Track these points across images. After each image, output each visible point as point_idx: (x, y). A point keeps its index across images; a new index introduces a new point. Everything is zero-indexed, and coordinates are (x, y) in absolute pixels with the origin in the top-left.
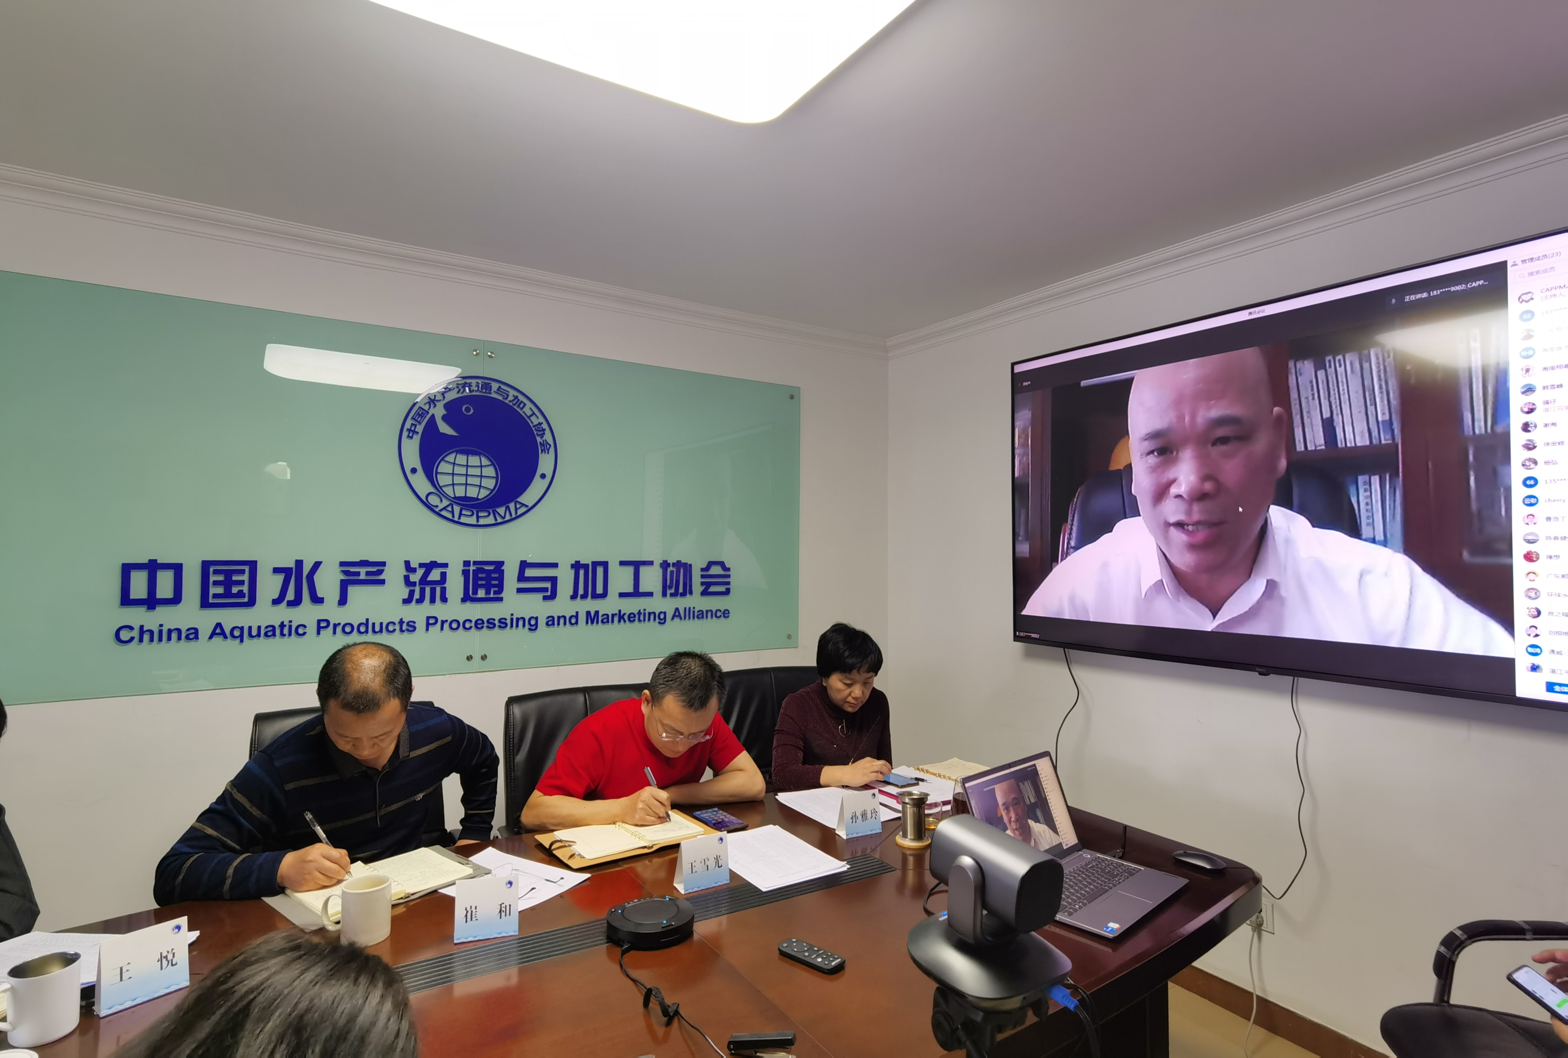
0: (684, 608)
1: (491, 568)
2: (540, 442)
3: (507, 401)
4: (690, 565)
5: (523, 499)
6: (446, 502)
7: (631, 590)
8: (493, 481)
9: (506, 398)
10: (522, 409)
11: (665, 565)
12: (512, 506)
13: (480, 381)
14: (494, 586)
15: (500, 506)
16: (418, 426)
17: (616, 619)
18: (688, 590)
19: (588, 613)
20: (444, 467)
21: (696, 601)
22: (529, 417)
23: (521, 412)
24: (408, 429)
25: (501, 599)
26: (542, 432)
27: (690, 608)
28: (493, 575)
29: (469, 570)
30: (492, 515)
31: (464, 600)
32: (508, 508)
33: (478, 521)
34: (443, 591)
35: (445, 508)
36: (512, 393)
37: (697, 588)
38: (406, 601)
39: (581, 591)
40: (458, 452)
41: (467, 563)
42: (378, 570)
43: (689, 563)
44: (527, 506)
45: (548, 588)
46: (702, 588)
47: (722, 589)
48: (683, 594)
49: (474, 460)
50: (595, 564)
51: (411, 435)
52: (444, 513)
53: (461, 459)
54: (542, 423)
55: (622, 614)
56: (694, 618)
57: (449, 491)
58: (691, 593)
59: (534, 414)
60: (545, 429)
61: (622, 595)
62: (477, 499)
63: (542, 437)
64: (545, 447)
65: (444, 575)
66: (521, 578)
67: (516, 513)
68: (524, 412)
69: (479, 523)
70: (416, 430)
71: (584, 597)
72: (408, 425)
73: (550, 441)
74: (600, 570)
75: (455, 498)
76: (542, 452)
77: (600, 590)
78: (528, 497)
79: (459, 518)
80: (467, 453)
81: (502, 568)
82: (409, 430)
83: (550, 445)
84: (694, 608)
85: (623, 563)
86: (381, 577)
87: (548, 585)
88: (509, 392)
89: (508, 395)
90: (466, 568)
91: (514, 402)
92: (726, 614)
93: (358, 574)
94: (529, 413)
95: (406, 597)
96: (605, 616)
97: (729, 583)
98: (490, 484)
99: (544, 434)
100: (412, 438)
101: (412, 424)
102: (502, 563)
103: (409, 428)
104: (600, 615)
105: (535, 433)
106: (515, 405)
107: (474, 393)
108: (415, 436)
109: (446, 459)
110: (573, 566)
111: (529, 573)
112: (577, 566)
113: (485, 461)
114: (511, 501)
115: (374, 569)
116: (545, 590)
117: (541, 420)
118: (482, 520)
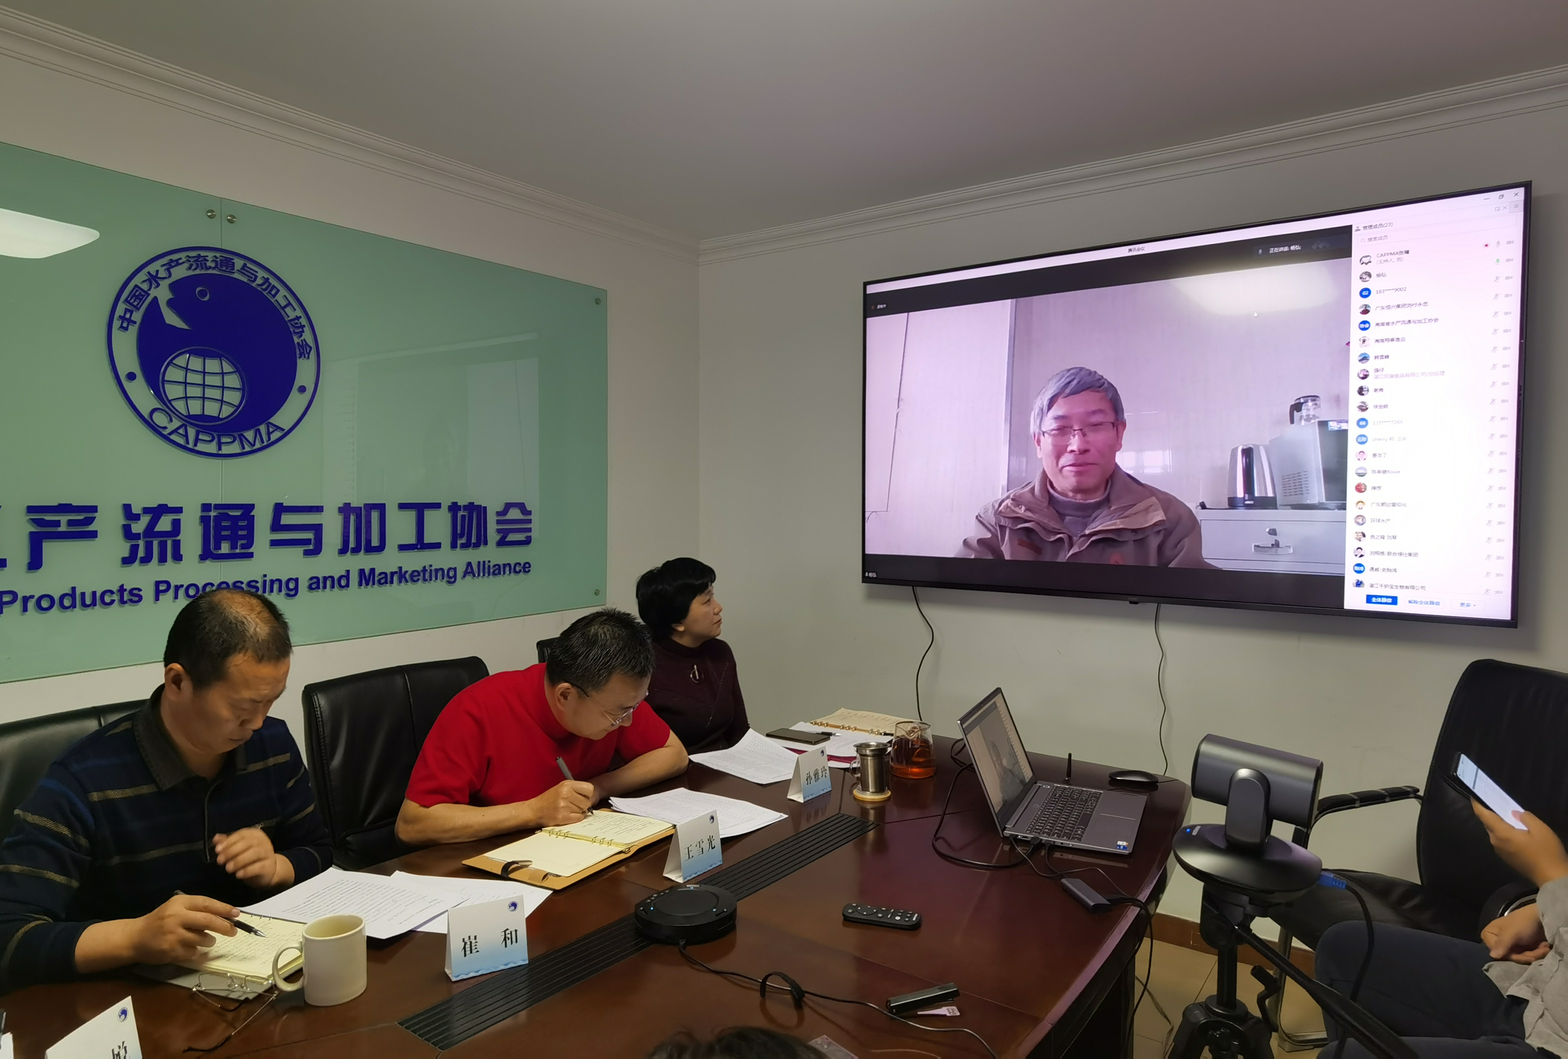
0: (477, 563)
1: (238, 513)
2: (298, 343)
3: (254, 285)
4: (485, 508)
5: (276, 420)
6: (176, 423)
7: (412, 540)
8: (239, 394)
9: (255, 280)
10: (274, 296)
11: (454, 508)
12: (263, 428)
13: (218, 255)
14: (242, 537)
15: (248, 429)
16: (134, 313)
17: (395, 578)
18: (482, 541)
19: (362, 571)
20: (173, 374)
21: (491, 553)
22: (283, 308)
23: (273, 300)
24: (120, 317)
25: (251, 555)
26: (301, 330)
27: (484, 562)
28: (241, 523)
29: (210, 516)
30: (238, 439)
31: (203, 557)
32: (258, 432)
34: (177, 545)
35: (175, 431)
36: (261, 274)
37: (493, 535)
38: (127, 561)
39: (352, 544)
40: (191, 353)
41: (206, 507)
42: (86, 518)
43: (483, 505)
44: (283, 430)
45: (310, 539)
46: (498, 537)
47: (521, 537)
48: (477, 545)
49: (213, 365)
50: (370, 507)
51: (125, 325)
52: (173, 437)
53: (196, 363)
54: (300, 317)
55: (404, 570)
56: (489, 575)
57: (180, 406)
58: (486, 543)
59: (289, 304)
60: (304, 326)
61: (403, 548)
62: (217, 418)
63: (301, 336)
64: (305, 350)
65: (176, 524)
66: (276, 526)
67: (269, 439)
68: (276, 300)
69: (220, 452)
70: (133, 318)
71: (356, 550)
72: (120, 312)
73: (310, 341)
74: (375, 515)
75: (190, 416)
76: (300, 357)
77: (375, 542)
78: (283, 417)
79: (195, 445)
80: (204, 355)
81: (252, 514)
82: (122, 318)
83: (311, 348)
84: (489, 562)
85: (403, 506)
86: (91, 528)
87: (309, 535)
88: (257, 272)
89: (256, 277)
90: (206, 514)
91: (264, 287)
92: (526, 568)
93: (57, 523)
94: (283, 303)
95: (126, 554)
96: (383, 576)
97: (529, 530)
98: (234, 397)
99: (303, 332)
100: (126, 329)
101: (126, 310)
102: (252, 507)
103: (122, 315)
104: (377, 573)
105: (291, 330)
106: (265, 290)
107: (210, 271)
108: (130, 327)
109: (174, 362)
110: (341, 510)
111: (287, 519)
112: (346, 510)
113: (227, 368)
114: (261, 424)
115: (80, 517)
116: (307, 542)
117: (299, 312)
118: (223, 447)
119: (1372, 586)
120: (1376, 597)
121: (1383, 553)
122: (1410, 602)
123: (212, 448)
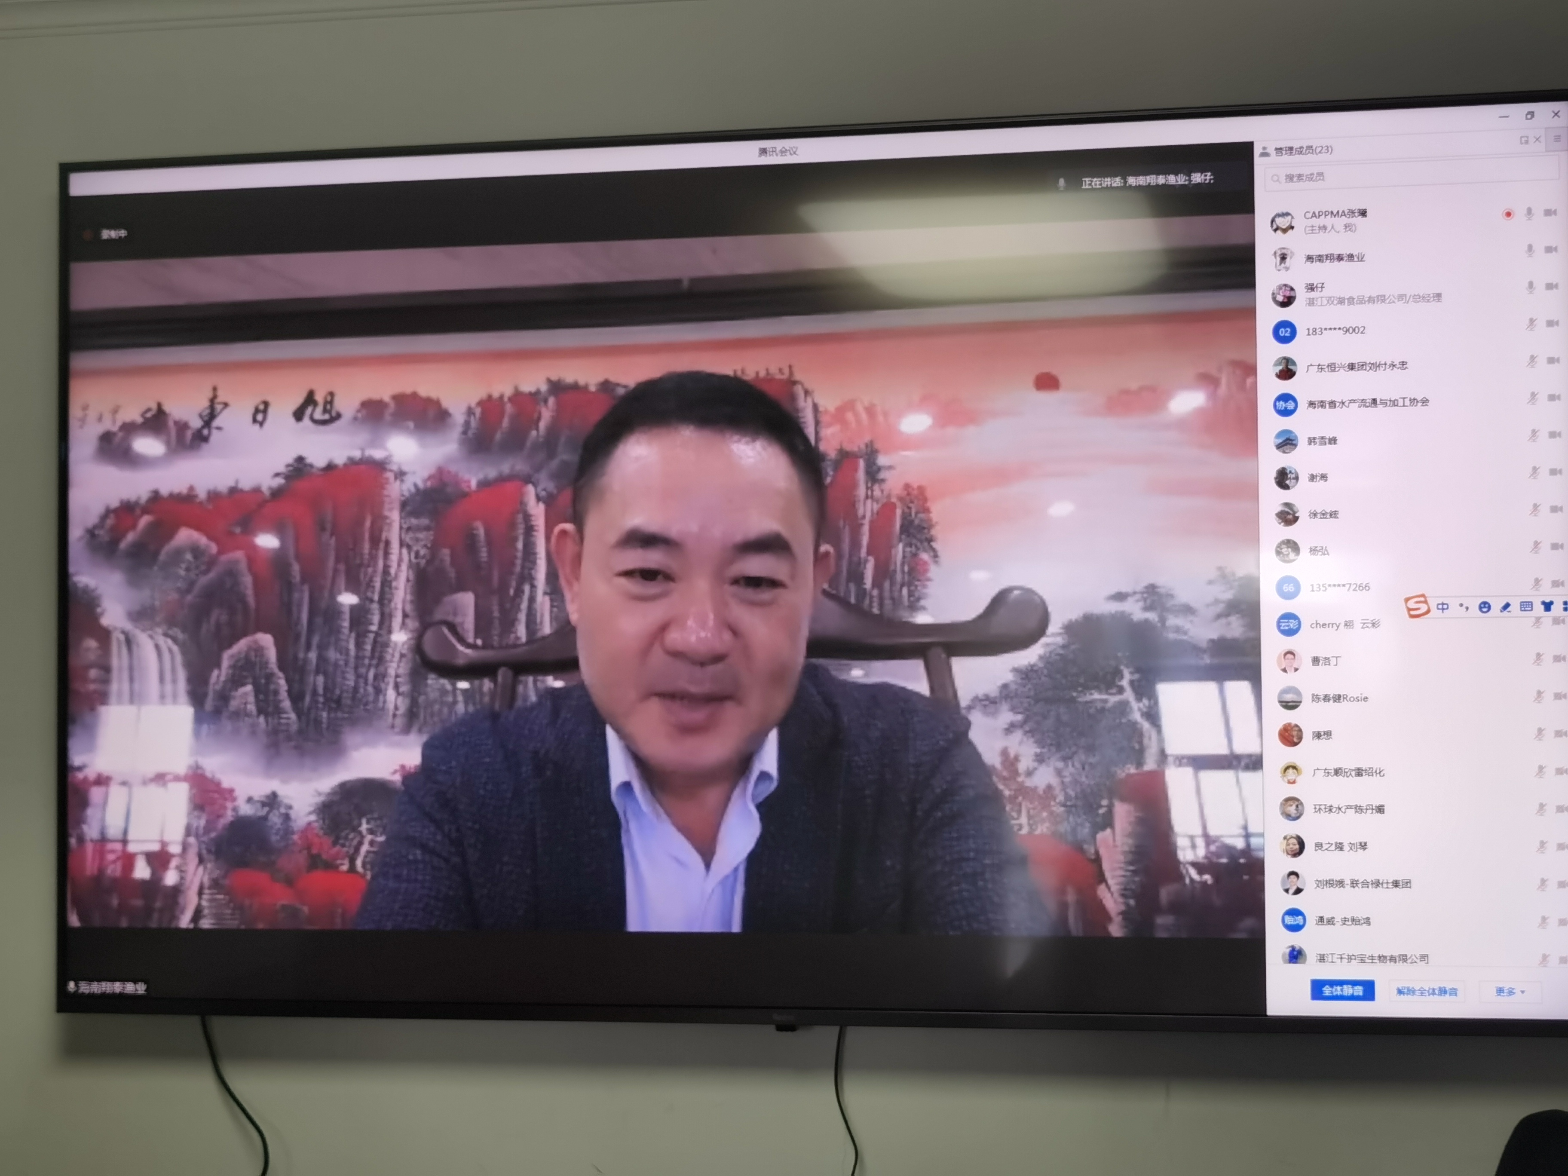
119: (1322, 959)
120: (1333, 983)
121: (1341, 883)
122: (1400, 992)
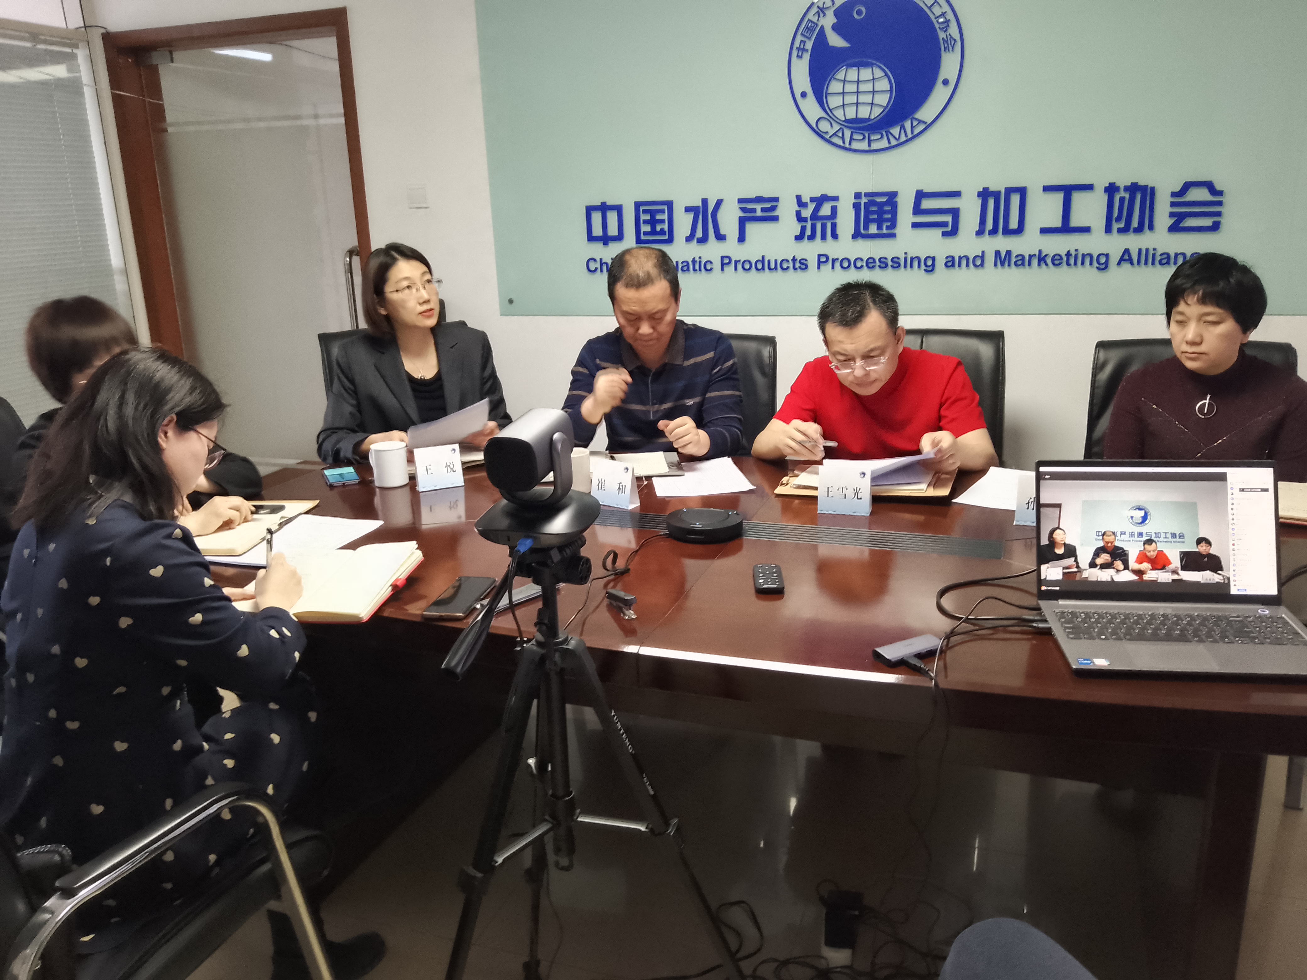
0: (1137, 250)
2: (943, 38)
4: (1153, 189)
5: (921, 115)
6: (836, 127)
7: (1058, 223)
8: (887, 96)
11: (1111, 189)
12: (908, 124)
14: (887, 220)
15: (893, 125)
16: (807, 43)
17: (1034, 261)
18: (1147, 225)
19: (997, 253)
20: (835, 87)
21: (1158, 240)
22: (930, 8)
23: (920, 3)
24: (797, 48)
25: (893, 236)
26: (946, 25)
27: (1147, 250)
28: (885, 208)
29: (860, 203)
30: (884, 137)
31: (855, 237)
32: (903, 127)
33: (869, 145)
34: (834, 226)
35: (835, 134)
37: (1163, 218)
38: (799, 238)
39: (989, 225)
40: (849, 66)
41: (858, 196)
42: (772, 206)
43: (1150, 185)
44: (925, 123)
45: (948, 222)
46: (1171, 221)
47: (1208, 222)
48: (1139, 230)
49: (866, 74)
50: (1009, 191)
51: (800, 54)
52: (834, 140)
53: (852, 74)
54: (947, 15)
55: (1043, 255)
56: (1153, 263)
57: (839, 114)
58: (1151, 228)
60: (949, 20)
61: (1044, 231)
62: (869, 119)
63: (946, 31)
64: (950, 44)
65: (834, 209)
66: (917, 210)
67: (913, 132)
68: (923, 2)
69: (872, 148)
70: (806, 47)
71: (994, 232)
72: (797, 44)
73: (956, 36)
74: (1015, 199)
75: (846, 120)
76: (945, 52)
77: (1014, 224)
78: (927, 112)
79: (851, 144)
80: (859, 65)
81: (895, 200)
82: (799, 49)
83: (955, 40)
84: (1157, 249)
85: (1047, 189)
86: (775, 214)
87: (948, 218)
90: (858, 201)
93: (754, 210)
94: (930, 3)
95: (799, 233)
96: (1020, 258)
97: (1219, 214)
98: (883, 100)
99: (948, 26)
100: (801, 56)
101: (802, 42)
102: (896, 194)
103: (798, 46)
104: (1014, 255)
105: (938, 27)
108: (804, 54)
109: (836, 76)
110: (979, 194)
111: (927, 204)
112: (985, 194)
113: (878, 73)
114: (906, 120)
115: (768, 205)
116: (944, 224)
117: (946, 9)
118: (872, 145)
123: (864, 146)
